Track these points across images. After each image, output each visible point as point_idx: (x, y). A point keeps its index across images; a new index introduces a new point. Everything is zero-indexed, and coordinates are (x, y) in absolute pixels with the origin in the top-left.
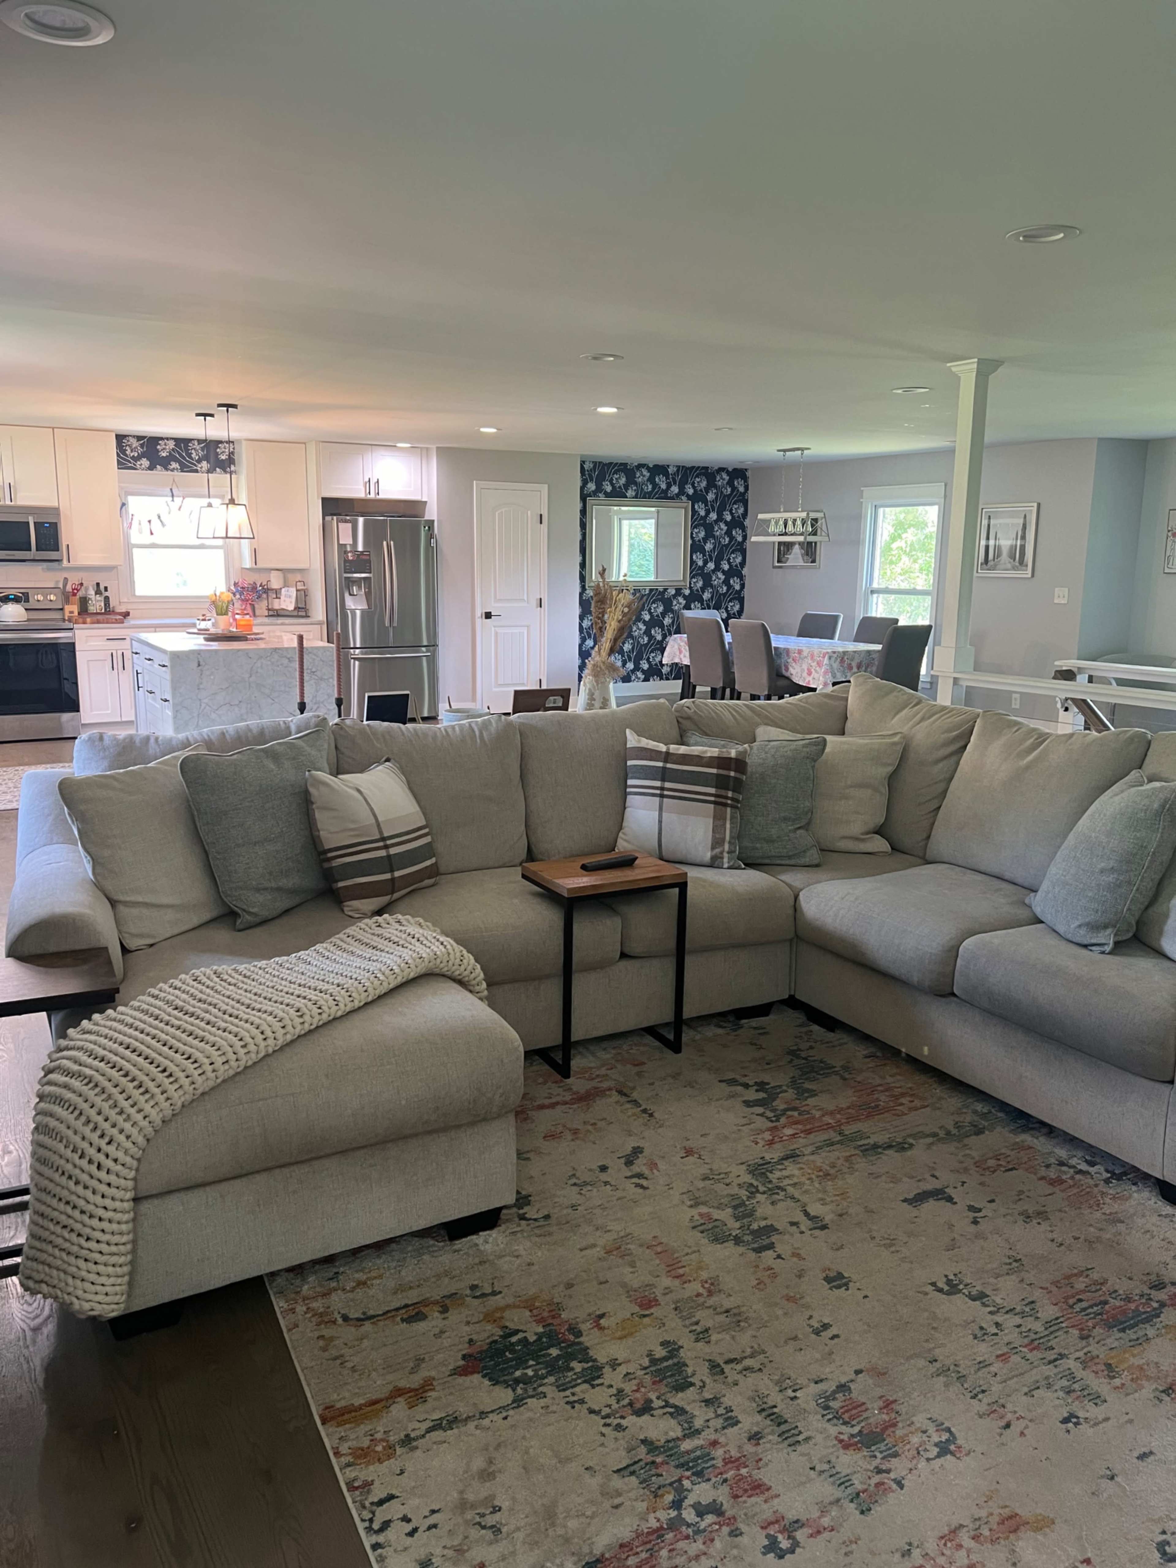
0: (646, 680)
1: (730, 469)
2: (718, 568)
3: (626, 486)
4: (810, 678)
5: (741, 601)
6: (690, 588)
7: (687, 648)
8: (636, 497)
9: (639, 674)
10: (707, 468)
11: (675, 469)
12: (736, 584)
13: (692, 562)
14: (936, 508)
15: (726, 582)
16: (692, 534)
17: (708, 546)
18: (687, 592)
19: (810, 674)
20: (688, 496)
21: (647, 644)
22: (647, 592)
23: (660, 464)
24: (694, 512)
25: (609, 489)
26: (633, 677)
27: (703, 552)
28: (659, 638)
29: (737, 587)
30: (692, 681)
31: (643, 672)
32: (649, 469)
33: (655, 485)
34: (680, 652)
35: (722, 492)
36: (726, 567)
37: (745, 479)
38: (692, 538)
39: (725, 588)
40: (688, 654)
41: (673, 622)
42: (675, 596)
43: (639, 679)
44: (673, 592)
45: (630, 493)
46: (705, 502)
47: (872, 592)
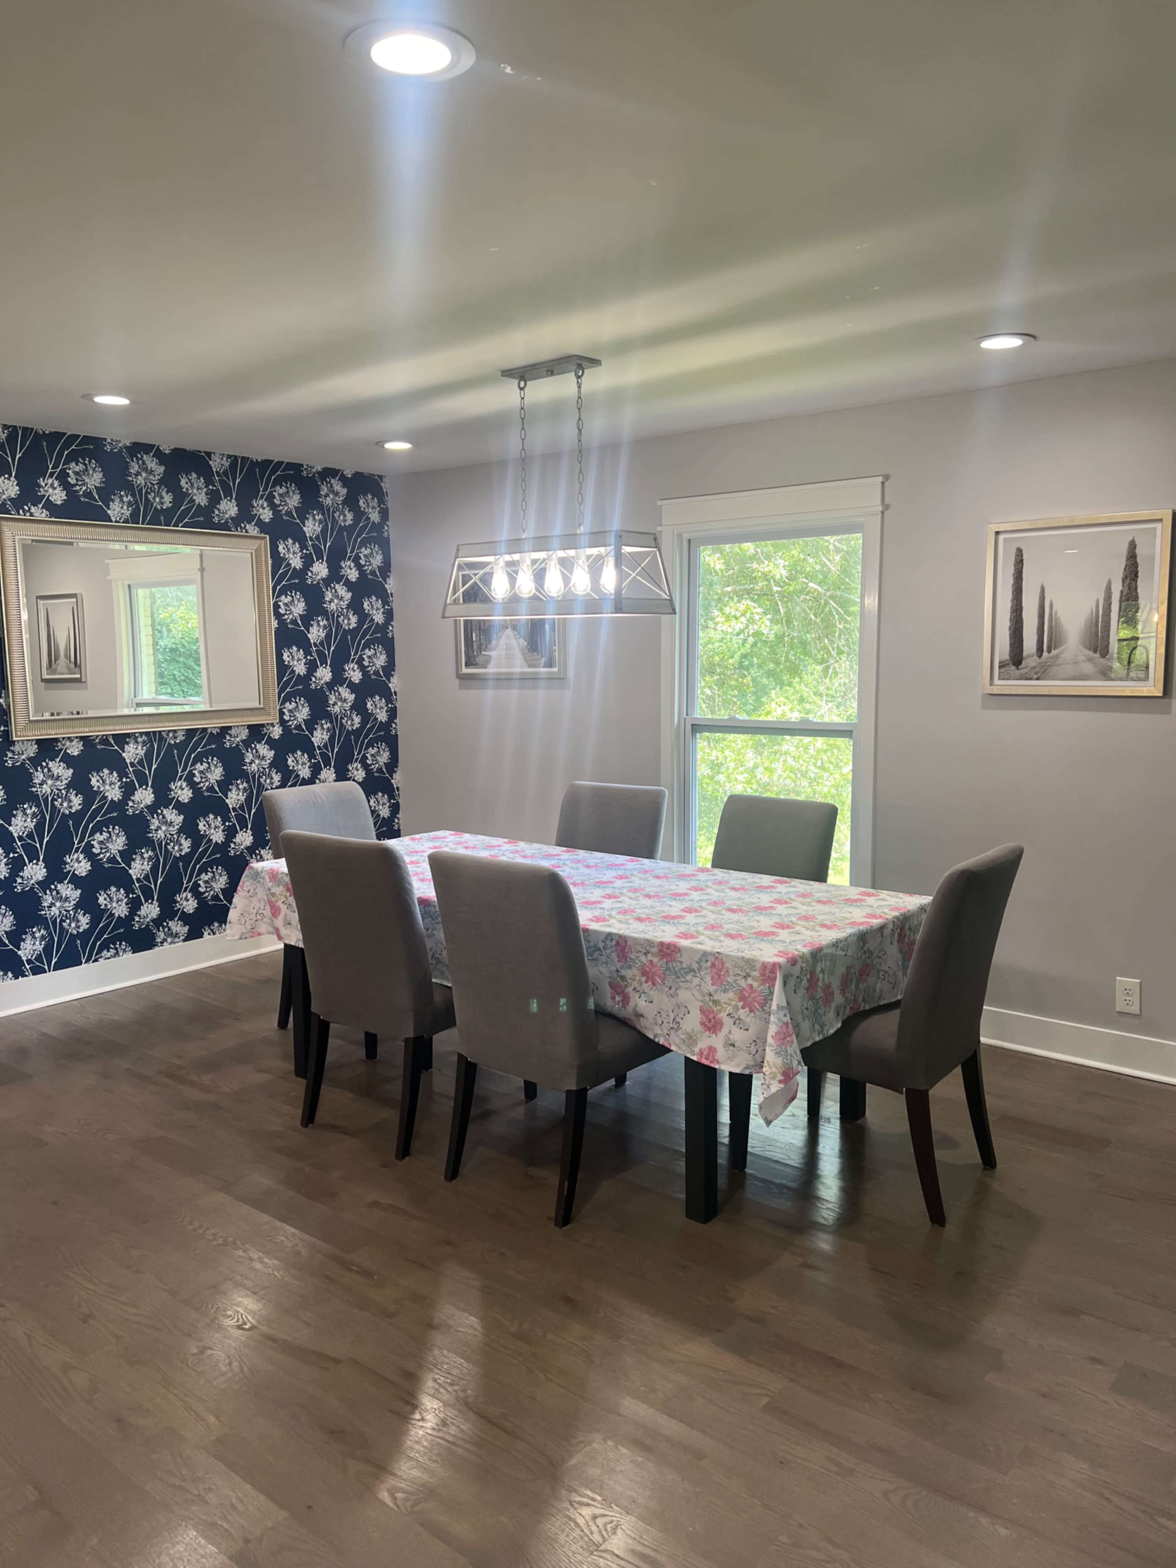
0: (194, 934)
1: (348, 473)
2: (338, 679)
3: (106, 493)
4: (717, 1041)
5: (392, 743)
6: (283, 722)
7: (292, 900)
8: (134, 518)
9: (176, 926)
10: (297, 467)
11: (226, 464)
12: (378, 709)
13: (282, 668)
14: (856, 540)
15: (359, 707)
16: (276, 606)
17: (316, 634)
18: (277, 732)
19: (712, 1025)
20: (260, 524)
21: (189, 856)
22: (180, 738)
23: (189, 446)
24: (278, 560)
25: (58, 496)
26: (161, 935)
27: (304, 644)
28: (218, 837)
29: (382, 716)
30: (314, 1009)
31: (185, 918)
32: (159, 455)
33: (180, 496)
34: (275, 912)
35: (334, 521)
36: (356, 676)
37: (380, 495)
38: (278, 615)
39: (357, 720)
40: (295, 917)
41: (249, 800)
42: (247, 743)
43: (177, 935)
44: (244, 734)
45: (117, 509)
46: (300, 538)
47: (697, 728)
